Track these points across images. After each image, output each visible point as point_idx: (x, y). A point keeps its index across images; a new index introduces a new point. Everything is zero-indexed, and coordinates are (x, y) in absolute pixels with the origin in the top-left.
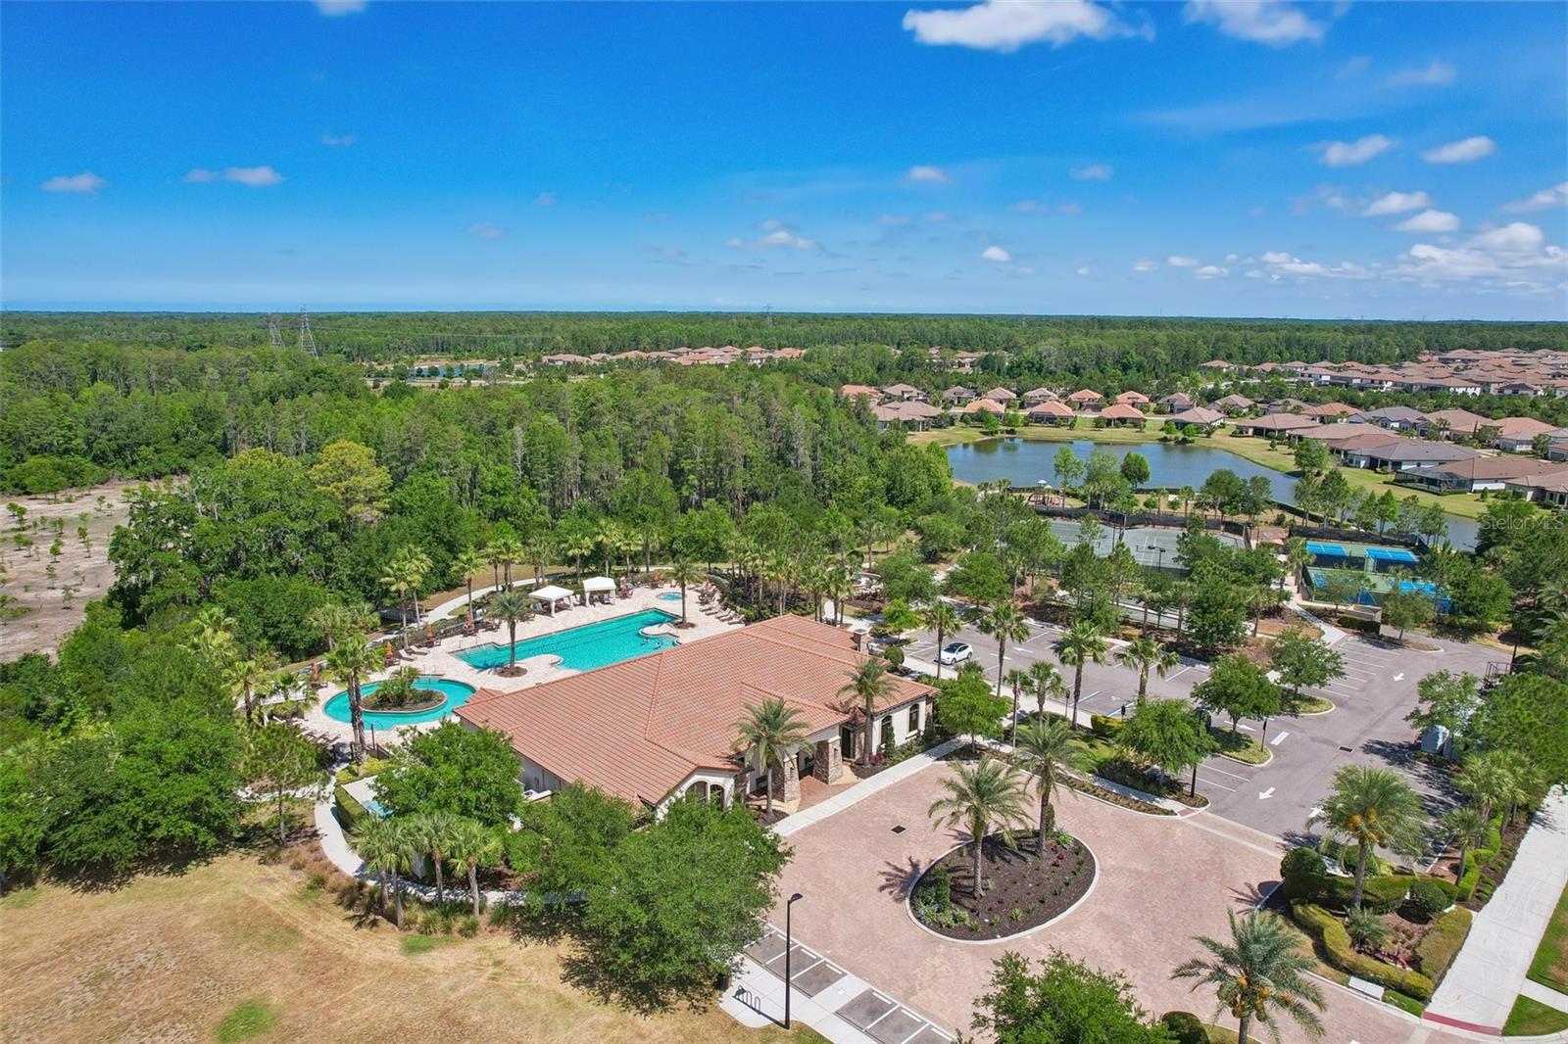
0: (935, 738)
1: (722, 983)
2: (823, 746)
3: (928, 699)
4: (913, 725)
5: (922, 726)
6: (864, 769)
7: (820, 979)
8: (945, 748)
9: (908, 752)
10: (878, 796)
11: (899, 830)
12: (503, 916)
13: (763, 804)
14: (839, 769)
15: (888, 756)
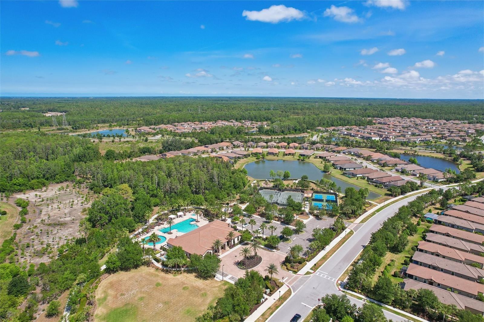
0: (241, 242)
1: (214, 277)
2: (225, 244)
3: (240, 236)
4: (238, 240)
5: (239, 240)
6: (231, 247)
7: (226, 275)
8: (243, 243)
9: (237, 244)
10: (233, 252)
11: (236, 256)
12: (185, 271)
13: (217, 254)
14: (227, 248)
15: (234, 245)
